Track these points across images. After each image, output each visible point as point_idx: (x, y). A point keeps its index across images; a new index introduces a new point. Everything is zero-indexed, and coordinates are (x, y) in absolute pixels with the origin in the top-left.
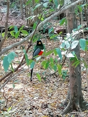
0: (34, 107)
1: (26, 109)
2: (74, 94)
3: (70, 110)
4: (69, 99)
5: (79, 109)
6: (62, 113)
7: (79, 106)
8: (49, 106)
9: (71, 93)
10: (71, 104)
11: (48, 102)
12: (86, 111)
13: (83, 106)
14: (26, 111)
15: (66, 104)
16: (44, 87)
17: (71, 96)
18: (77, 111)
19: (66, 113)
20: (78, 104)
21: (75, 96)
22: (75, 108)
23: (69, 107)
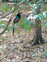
0: (16, 42)
1: (11, 44)
2: (37, 35)
3: (35, 44)
4: (34, 38)
5: (40, 43)
6: (31, 46)
7: (40, 42)
8: (24, 42)
9: (35, 35)
10: (35, 41)
11: (23, 39)
12: (43, 45)
13: (42, 42)
14: (11, 45)
15: (33, 41)
16: (22, 31)
17: (36, 37)
18: (39, 44)
19: (33, 46)
20: (40, 41)
21: (38, 37)
22: (38, 43)
23: (34, 42)
